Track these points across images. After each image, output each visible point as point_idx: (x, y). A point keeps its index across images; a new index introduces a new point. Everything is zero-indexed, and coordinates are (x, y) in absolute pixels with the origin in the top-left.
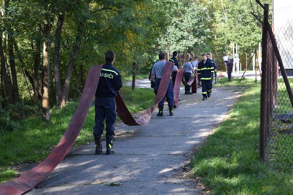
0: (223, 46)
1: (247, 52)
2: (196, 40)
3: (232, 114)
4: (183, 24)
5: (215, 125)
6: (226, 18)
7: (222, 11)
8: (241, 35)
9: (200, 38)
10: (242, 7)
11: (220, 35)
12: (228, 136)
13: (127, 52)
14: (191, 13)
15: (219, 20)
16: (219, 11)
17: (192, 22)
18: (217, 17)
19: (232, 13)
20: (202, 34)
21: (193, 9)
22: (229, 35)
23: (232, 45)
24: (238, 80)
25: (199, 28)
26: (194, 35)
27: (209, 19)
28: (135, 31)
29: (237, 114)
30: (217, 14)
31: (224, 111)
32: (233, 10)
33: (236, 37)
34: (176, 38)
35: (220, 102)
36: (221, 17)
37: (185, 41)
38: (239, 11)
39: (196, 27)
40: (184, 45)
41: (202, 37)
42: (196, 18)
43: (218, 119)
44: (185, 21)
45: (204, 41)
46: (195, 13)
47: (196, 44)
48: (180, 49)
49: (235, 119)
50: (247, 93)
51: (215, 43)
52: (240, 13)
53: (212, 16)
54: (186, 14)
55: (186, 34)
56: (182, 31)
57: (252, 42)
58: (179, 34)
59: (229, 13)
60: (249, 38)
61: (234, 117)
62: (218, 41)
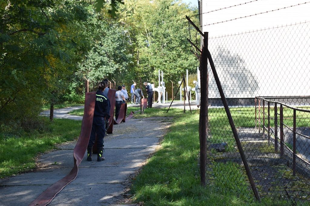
0: (146, 73)
1: (172, 79)
2: (117, 66)
3: (164, 144)
4: (102, 48)
5: (148, 156)
6: (149, 43)
7: (145, 34)
8: (166, 61)
9: (121, 64)
10: (167, 31)
11: (143, 61)
12: (164, 165)
13: (49, 78)
14: (112, 36)
15: (142, 44)
16: (142, 35)
17: (113, 46)
18: (140, 41)
19: (156, 37)
20: (124, 59)
21: (114, 32)
22: (153, 61)
23: (156, 72)
24: (165, 110)
25: (120, 53)
26: (115, 60)
27: (131, 43)
28: (58, 56)
29: (169, 144)
30: (140, 38)
31: (154, 142)
32: (157, 34)
33: (161, 64)
34: (94, 64)
35: (149, 132)
36: (143, 41)
37: (105, 67)
38: (164, 35)
39: (117, 52)
40: (104, 72)
41: (124, 63)
42: (117, 41)
43: (150, 150)
44: (105, 44)
45: (126, 67)
46: (117, 36)
47: (117, 71)
48: (99, 75)
49: (169, 149)
50: (176, 124)
51: (137, 69)
52: (165, 38)
53: (135, 40)
54: (106, 36)
55: (106, 59)
56: (101, 55)
57: (178, 69)
58: (98, 59)
59: (152, 36)
60: (175, 64)
61: (167, 147)
62: (140, 67)
